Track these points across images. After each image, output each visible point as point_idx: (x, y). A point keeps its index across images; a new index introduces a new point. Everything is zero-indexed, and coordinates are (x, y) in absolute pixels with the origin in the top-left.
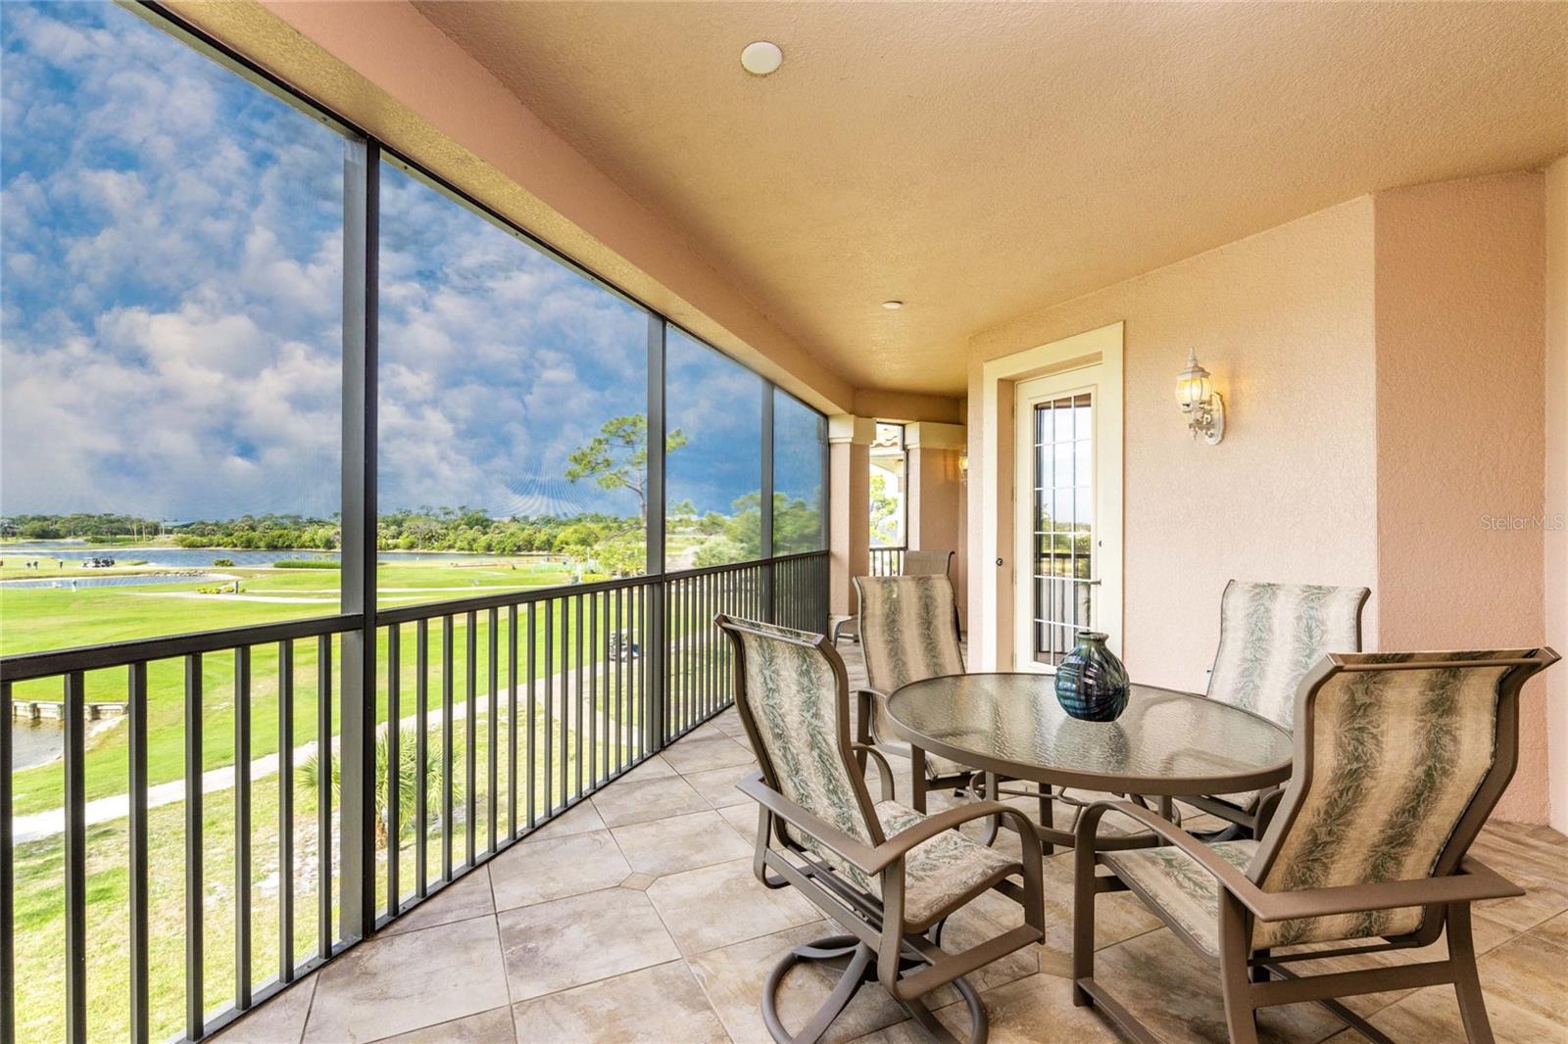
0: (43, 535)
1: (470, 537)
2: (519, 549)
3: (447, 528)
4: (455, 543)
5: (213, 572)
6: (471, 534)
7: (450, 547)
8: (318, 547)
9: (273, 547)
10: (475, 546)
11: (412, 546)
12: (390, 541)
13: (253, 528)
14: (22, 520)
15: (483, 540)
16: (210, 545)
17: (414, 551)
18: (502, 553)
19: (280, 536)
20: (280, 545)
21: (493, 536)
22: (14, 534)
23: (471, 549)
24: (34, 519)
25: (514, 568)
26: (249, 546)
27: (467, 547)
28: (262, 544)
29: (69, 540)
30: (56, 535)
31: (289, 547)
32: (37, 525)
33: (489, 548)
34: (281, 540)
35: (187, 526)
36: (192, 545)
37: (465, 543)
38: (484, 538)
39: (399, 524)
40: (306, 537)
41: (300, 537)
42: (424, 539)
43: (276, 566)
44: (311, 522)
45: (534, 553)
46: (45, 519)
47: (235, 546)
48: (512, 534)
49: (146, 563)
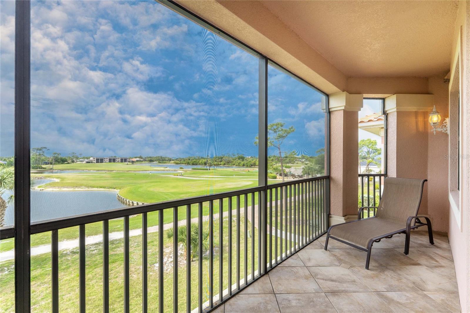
0: (151, 161)
1: (239, 162)
2: (252, 165)
3: (234, 160)
4: (235, 164)
5: (179, 170)
6: (239, 161)
7: (234, 165)
8: (203, 164)
9: (193, 164)
10: (240, 164)
11: (224, 164)
12: (219, 163)
13: (189, 160)
14: (147, 157)
15: (242, 163)
16: (181, 164)
17: (225, 166)
18: (247, 166)
19: (195, 161)
20: (195, 164)
21: (245, 162)
22: (146, 161)
23: (239, 166)
24: (149, 157)
25: (249, 171)
26: (188, 164)
27: (238, 165)
28: (191, 163)
29: (155, 162)
30: (153, 161)
31: (197, 164)
32: (150, 159)
33: (244, 165)
34: (195, 163)
35: (177, 159)
36: (177, 164)
37: (238, 164)
38: (242, 162)
39: (222, 158)
40: (200, 162)
41: (199, 162)
42: (227, 163)
43: (192, 169)
44: (202, 158)
45: (256, 167)
46: (151, 157)
47: (185, 164)
48: (250, 161)
49: (167, 168)
